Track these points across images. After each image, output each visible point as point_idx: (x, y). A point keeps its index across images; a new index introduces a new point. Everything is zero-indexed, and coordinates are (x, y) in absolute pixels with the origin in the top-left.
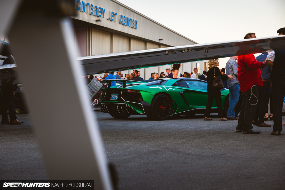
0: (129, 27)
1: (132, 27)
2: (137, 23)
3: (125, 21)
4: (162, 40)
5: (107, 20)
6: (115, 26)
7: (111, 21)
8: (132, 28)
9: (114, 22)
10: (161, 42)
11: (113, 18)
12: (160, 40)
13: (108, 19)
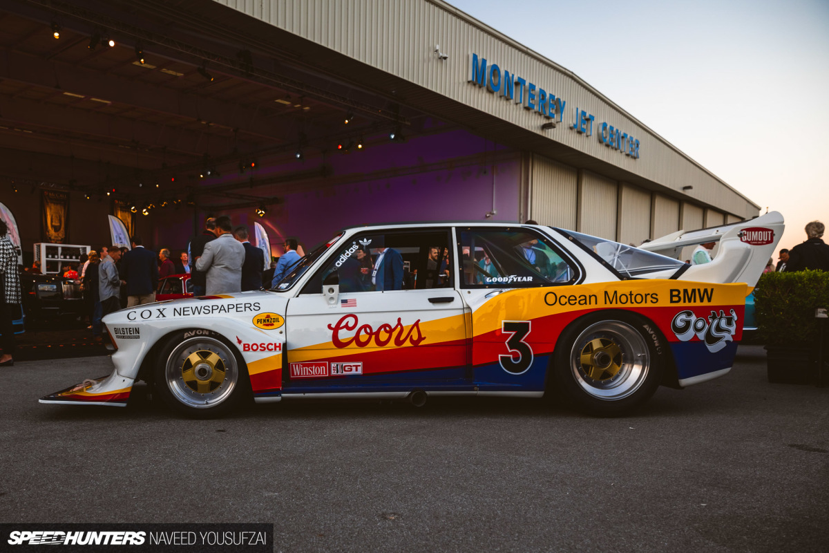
0: (621, 152)
1: (628, 153)
2: (640, 146)
3: (610, 139)
4: (690, 187)
5: (569, 130)
6: (589, 147)
7: (580, 133)
8: (628, 155)
9: (587, 136)
10: (689, 193)
11: (584, 126)
12: (685, 188)
13: (571, 128)
